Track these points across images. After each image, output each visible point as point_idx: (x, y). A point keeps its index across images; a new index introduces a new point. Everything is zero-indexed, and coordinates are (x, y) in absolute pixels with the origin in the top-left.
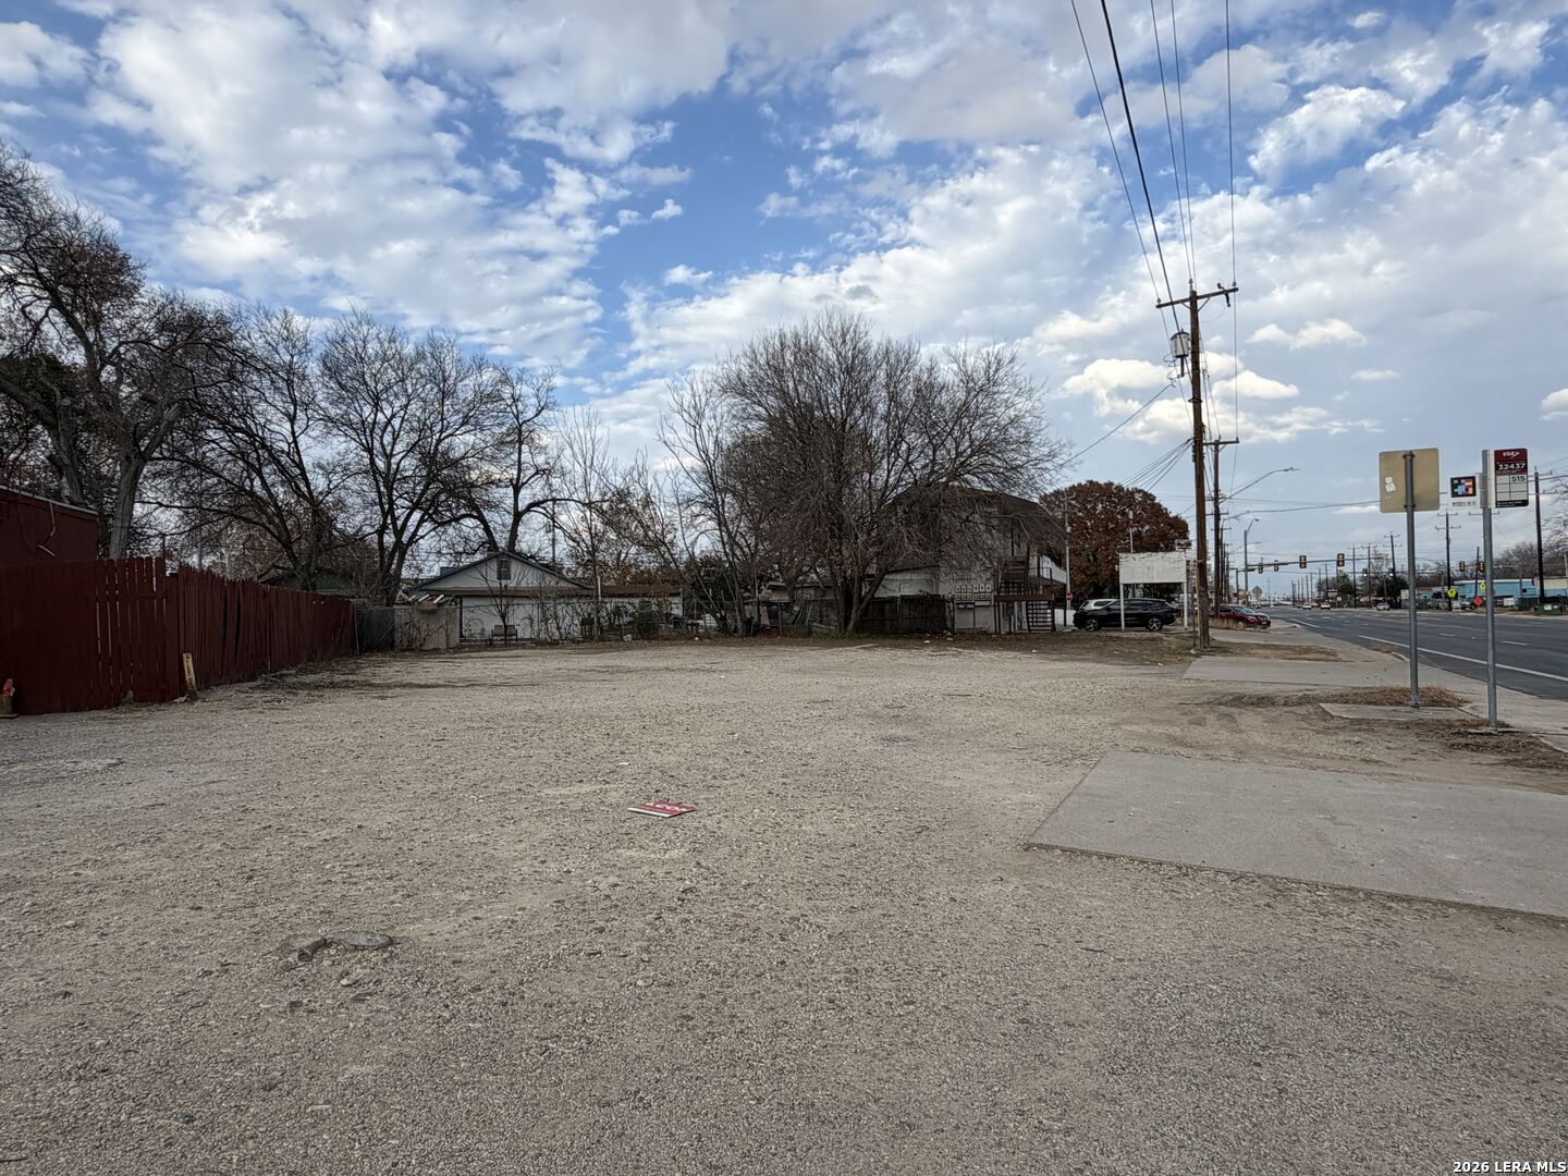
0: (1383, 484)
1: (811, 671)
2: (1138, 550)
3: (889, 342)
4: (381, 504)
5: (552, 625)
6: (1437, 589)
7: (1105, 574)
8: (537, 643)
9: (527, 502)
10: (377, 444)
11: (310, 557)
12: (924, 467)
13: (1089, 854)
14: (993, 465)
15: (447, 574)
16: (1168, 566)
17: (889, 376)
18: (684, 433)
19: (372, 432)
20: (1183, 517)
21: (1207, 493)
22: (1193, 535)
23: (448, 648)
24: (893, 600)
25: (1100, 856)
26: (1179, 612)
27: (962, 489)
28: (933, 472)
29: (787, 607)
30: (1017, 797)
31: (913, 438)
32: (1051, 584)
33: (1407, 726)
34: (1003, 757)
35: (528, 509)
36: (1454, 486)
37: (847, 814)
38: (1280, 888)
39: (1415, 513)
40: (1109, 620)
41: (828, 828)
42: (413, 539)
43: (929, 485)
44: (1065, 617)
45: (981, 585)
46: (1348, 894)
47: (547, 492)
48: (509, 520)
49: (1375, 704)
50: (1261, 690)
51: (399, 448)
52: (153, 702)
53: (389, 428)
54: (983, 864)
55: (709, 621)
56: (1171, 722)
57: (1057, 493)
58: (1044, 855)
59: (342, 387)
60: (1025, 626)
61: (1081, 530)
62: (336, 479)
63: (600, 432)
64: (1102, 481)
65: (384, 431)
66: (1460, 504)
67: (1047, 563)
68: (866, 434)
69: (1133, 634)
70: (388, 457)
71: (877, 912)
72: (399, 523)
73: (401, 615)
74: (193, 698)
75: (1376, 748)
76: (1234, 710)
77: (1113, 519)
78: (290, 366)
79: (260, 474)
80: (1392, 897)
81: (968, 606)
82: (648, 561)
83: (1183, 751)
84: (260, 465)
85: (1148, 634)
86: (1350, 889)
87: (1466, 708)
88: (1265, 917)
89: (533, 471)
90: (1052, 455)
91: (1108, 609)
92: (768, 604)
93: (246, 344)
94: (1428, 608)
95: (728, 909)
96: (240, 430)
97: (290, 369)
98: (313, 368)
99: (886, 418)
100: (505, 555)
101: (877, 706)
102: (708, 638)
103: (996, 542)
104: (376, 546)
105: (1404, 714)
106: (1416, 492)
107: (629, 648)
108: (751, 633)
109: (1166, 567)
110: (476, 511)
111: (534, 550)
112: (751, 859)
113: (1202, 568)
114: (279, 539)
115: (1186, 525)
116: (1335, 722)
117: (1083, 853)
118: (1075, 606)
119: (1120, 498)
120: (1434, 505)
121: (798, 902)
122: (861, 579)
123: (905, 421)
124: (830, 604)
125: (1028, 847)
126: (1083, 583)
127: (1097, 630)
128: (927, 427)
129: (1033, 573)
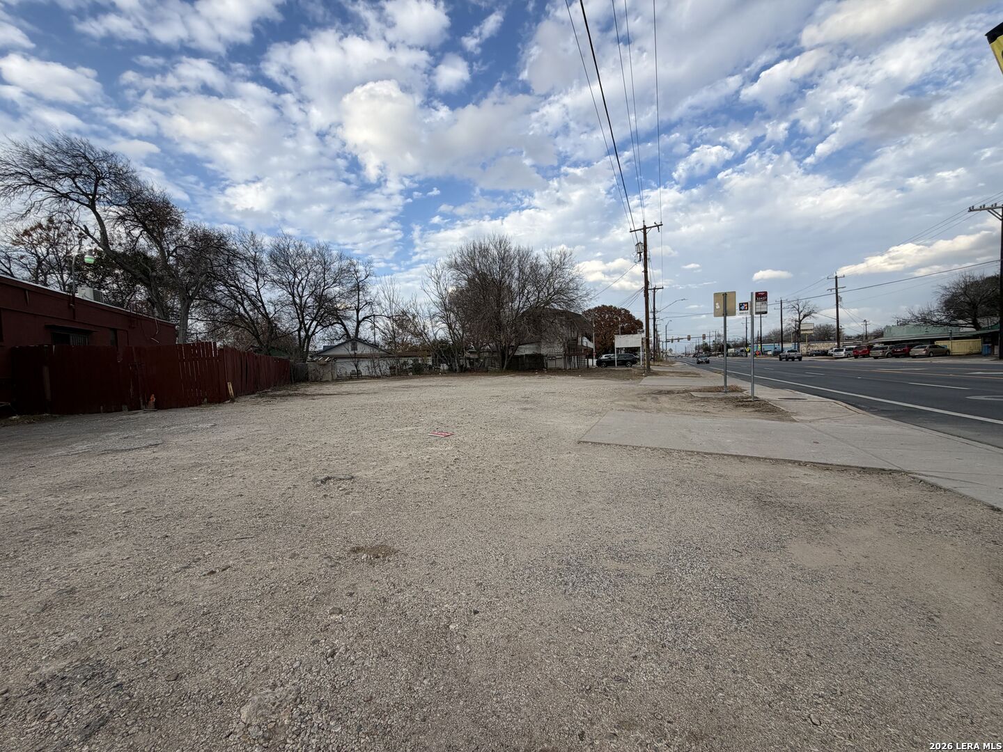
0: (715, 305)
1: (490, 385)
2: (623, 333)
3: (519, 246)
4: (299, 318)
5: (378, 371)
6: (742, 348)
7: (609, 344)
8: (372, 377)
9: (363, 317)
10: (295, 292)
11: (268, 342)
12: (534, 300)
13: (601, 444)
14: (563, 299)
15: (327, 349)
16: (634, 340)
17: (519, 262)
18: (433, 287)
19: (293, 286)
20: (641, 320)
21: (650, 310)
22: (644, 328)
23: (333, 380)
24: (522, 356)
25: (605, 445)
26: (639, 359)
27: (550, 309)
28: (538, 302)
29: (477, 360)
30: (575, 427)
31: (529, 287)
32: (587, 349)
33: (721, 399)
34: (569, 414)
35: (363, 320)
36: (740, 306)
37: (511, 434)
38: (668, 452)
39: (727, 317)
40: (610, 363)
41: (505, 439)
42: (313, 333)
43: (536, 308)
44: (592, 362)
45: (558, 349)
46: (691, 453)
47: (371, 312)
48: (355, 324)
49: (711, 392)
50: (669, 388)
51: (306, 293)
52: (216, 403)
53: (301, 285)
54: (563, 448)
55: (445, 367)
56: (633, 401)
57: (589, 310)
58: (585, 445)
59: (279, 266)
60: (576, 366)
61: (599, 327)
62: (278, 308)
63: (397, 286)
64: (608, 305)
65: (298, 286)
66: (742, 313)
67: (585, 340)
68: (509, 287)
69: (620, 368)
70: (301, 297)
71: (526, 464)
72: (307, 326)
73: (311, 366)
74: (233, 401)
75: (710, 408)
76: (658, 396)
77: (612, 321)
78: (255, 256)
79: (242, 305)
80: (706, 453)
81: (553, 358)
82: (416, 342)
83: (637, 410)
84: (243, 301)
85: (626, 368)
86: (692, 451)
87: (745, 392)
88: (662, 461)
89: (364, 303)
90: (587, 295)
91: (610, 358)
92: (469, 359)
93: (234, 247)
94: (738, 356)
95: (472, 465)
96: (232, 286)
97: (255, 258)
98: (265, 258)
99: (518, 279)
100: (354, 340)
101: (518, 397)
102: (444, 373)
103: (563, 330)
104: (297, 337)
105: (721, 395)
106: (727, 308)
107: (411, 378)
108: (463, 371)
109: (633, 341)
110: (340, 320)
111: (366, 338)
112: (478, 449)
113: (648, 340)
114: (253, 334)
115: (642, 323)
116: (695, 399)
117: (599, 443)
118: (596, 358)
119: (615, 312)
120: (734, 314)
121: (497, 462)
122: (509, 348)
123: (526, 281)
124: (496, 359)
125: (579, 442)
126: (600, 348)
127: (606, 367)
128: (536, 283)
129: (579, 344)
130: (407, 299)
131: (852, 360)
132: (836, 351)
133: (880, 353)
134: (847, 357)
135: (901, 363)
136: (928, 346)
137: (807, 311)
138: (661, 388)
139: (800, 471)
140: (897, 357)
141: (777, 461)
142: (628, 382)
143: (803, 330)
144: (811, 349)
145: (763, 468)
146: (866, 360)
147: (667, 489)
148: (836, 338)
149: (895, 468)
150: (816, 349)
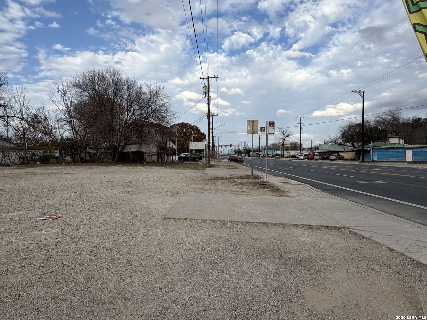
0: (247, 127)
1: (102, 173)
2: (194, 141)
3: (128, 78)
6: (257, 152)
7: (186, 147)
12: (138, 115)
13: (180, 219)
14: (157, 116)
16: (201, 145)
17: (128, 88)
18: (59, 98)
20: (205, 133)
21: (210, 127)
22: (207, 138)
24: (128, 152)
25: (183, 219)
26: (203, 157)
27: (149, 122)
28: (140, 117)
29: (95, 154)
30: (162, 206)
31: (135, 107)
32: (172, 149)
33: (250, 183)
34: (159, 195)
36: (261, 129)
37: (113, 214)
38: (224, 223)
40: (187, 159)
41: (107, 219)
43: (139, 120)
44: (175, 158)
45: (154, 149)
46: (238, 223)
49: (244, 178)
50: (221, 176)
54: (152, 224)
55: (69, 158)
56: (200, 184)
57: (174, 125)
58: (169, 220)
60: (165, 160)
61: (180, 135)
63: (27, 95)
64: (186, 123)
66: (262, 133)
67: (171, 143)
68: (121, 104)
69: (192, 162)
71: (121, 241)
75: (244, 189)
76: (215, 181)
77: (188, 133)
80: (246, 222)
81: (150, 155)
82: (46, 139)
83: (203, 191)
85: (196, 162)
86: (238, 222)
87: (262, 179)
88: (220, 230)
90: (173, 115)
91: (186, 156)
92: (89, 153)
94: (255, 157)
99: (127, 100)
101: (123, 183)
102: (68, 163)
103: (157, 137)
105: (250, 181)
106: (254, 130)
107: (38, 167)
108: (83, 162)
112: (82, 230)
113: (209, 146)
115: (205, 135)
116: (236, 183)
117: (178, 219)
118: (178, 155)
119: (190, 127)
120: (257, 133)
121: (97, 241)
122: (119, 146)
123: (133, 102)
124: (109, 153)
125: (164, 219)
126: (180, 149)
127: (184, 161)
128: (139, 104)
129: (168, 146)
130: (37, 106)
131: (306, 161)
132: (300, 156)
133: (317, 157)
134: (304, 159)
135: (326, 163)
136: (336, 155)
137: (287, 134)
138: (216, 176)
139: (298, 231)
140: (325, 159)
141: (285, 225)
142: (197, 171)
143: (285, 144)
144: (289, 154)
145: (279, 231)
146: (312, 161)
147: (226, 255)
148: (300, 149)
149: (341, 226)
150: (291, 154)
